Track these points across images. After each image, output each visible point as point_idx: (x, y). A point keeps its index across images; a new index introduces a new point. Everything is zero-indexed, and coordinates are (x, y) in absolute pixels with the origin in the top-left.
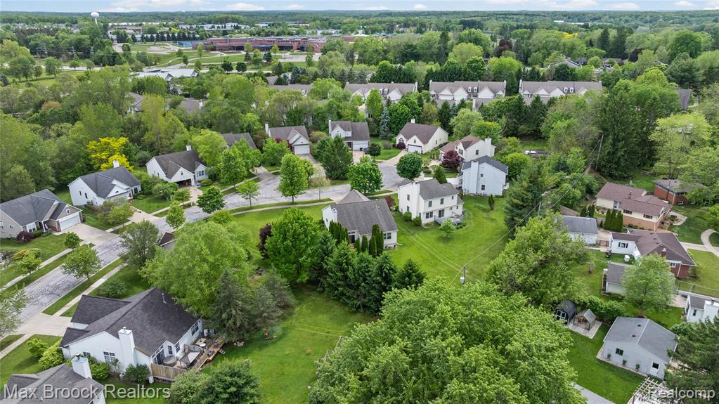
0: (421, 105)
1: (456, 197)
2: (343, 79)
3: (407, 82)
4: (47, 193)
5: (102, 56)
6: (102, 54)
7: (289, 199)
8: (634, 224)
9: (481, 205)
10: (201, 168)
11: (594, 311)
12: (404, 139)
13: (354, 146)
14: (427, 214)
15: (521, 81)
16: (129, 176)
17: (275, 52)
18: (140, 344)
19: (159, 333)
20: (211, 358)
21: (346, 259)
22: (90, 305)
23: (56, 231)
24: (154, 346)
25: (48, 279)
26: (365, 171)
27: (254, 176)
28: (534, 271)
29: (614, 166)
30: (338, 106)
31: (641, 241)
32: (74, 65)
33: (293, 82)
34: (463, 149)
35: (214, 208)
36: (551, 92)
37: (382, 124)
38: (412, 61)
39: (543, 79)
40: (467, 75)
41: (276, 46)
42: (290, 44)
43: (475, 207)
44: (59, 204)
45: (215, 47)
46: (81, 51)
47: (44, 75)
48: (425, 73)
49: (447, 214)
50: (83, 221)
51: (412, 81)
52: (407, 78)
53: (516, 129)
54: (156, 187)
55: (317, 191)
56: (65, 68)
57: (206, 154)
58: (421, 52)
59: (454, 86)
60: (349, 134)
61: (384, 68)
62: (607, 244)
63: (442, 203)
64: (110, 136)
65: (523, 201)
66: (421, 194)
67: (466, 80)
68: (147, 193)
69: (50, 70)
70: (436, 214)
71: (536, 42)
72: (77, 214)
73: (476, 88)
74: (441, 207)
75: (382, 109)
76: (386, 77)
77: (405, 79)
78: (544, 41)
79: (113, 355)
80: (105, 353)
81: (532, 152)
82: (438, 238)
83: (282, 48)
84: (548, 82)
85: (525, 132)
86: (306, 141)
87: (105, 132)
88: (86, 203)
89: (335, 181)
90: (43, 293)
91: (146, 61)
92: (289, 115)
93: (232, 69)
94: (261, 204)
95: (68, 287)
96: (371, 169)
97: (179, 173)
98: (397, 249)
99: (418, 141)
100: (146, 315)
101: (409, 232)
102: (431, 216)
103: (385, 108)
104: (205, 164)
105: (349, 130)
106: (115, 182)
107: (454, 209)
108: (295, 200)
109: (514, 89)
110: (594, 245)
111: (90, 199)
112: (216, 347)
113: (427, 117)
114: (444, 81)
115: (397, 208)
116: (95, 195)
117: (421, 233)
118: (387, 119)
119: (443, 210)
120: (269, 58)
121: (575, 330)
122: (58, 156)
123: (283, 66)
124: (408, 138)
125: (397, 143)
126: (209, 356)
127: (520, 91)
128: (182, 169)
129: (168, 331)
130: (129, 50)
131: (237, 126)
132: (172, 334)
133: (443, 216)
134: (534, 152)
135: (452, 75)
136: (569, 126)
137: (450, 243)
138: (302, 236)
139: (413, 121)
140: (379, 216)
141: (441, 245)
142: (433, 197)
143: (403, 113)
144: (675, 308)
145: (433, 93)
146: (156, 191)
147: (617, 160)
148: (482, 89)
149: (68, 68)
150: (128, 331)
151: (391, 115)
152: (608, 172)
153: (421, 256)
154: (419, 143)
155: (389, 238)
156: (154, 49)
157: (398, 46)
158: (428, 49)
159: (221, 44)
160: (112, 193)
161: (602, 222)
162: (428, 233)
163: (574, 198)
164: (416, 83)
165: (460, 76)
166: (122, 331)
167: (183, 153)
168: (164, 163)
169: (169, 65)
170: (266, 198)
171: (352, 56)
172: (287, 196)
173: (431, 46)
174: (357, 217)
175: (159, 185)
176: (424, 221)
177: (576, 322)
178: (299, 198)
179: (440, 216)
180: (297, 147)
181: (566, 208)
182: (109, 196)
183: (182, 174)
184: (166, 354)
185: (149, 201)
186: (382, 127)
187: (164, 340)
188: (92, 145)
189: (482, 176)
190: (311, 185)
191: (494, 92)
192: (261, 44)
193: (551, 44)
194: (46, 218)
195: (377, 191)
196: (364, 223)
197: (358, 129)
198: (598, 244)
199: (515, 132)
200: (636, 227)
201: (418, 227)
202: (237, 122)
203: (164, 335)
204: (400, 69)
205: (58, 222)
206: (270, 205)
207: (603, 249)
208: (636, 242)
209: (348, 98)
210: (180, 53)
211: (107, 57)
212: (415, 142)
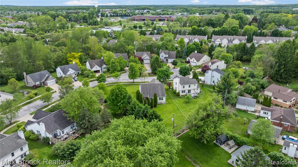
0: (201, 45)
1: (196, 85)
2: (176, 33)
3: (203, 35)
4: (46, 72)
5: (91, 22)
6: (92, 21)
7: (132, 81)
8: (278, 104)
9: (210, 89)
10: (104, 66)
11: (235, 141)
12: (190, 59)
13: (169, 61)
14: (183, 91)
15: (254, 36)
16: (77, 67)
17: (157, 21)
18: (48, 129)
19: (57, 126)
20: (74, 138)
21: (135, 106)
22: (39, 113)
23: (46, 85)
24: (53, 130)
25: (36, 103)
26: (163, 71)
27: (125, 70)
28: (202, 120)
29: (279, 77)
30: (166, 44)
31: (274, 112)
32: (81, 25)
33: (157, 34)
34: (211, 65)
35: (101, 81)
36: (267, 42)
37: (184, 52)
38: (207, 27)
39: (266, 36)
40: (230, 33)
41: (157, 19)
42: (164, 18)
43: (207, 90)
44: (48, 76)
45: (135, 19)
46: (85, 20)
47: (70, 29)
48: (212, 31)
49: (192, 92)
50: (57, 83)
51: (205, 35)
52: (204, 33)
53: (242, 57)
54: (85, 72)
55: (143, 78)
56: (78, 26)
57: (106, 61)
58: (215, 22)
59: (223, 38)
60: (167, 56)
61: (194, 29)
62: (260, 112)
63: (189, 87)
64: (75, 52)
65: (220, 89)
66: (180, 82)
67: (229, 35)
68: (82, 75)
69: (72, 27)
70: (187, 92)
71: (269, 19)
72: (54, 80)
73: (232, 39)
74: (189, 89)
75: (184, 46)
76: (194, 33)
77: (203, 34)
78: (273, 19)
79: (39, 132)
80: (37, 131)
81: (246, 68)
82: (184, 102)
83: (160, 20)
84: (267, 37)
85: (246, 59)
86: (148, 58)
87: (74, 50)
88: (60, 76)
89: (154, 75)
90: (32, 107)
91: (106, 25)
92: (147, 47)
93: (137, 28)
94: (122, 81)
95: (41, 106)
96: (165, 71)
97: (95, 68)
98: (165, 105)
99: (195, 60)
100: (54, 119)
101: (173, 98)
102: (184, 92)
103: (186, 46)
104: (106, 65)
105: (167, 54)
106: (70, 69)
107: (196, 90)
108: (134, 81)
109: (250, 40)
110: (253, 111)
111: (62, 75)
112: (78, 134)
113: (204, 50)
114: (220, 35)
115: (173, 88)
116: (63, 73)
117: (178, 99)
118: (186, 50)
119: (190, 90)
120: (153, 24)
121: (224, 148)
122: (56, 58)
123: (156, 27)
124: (191, 59)
125: (187, 60)
126: (74, 137)
127: (253, 41)
128: (96, 66)
129: (60, 126)
130: (102, 20)
131: (124, 50)
132: (62, 127)
133: (190, 92)
134: (248, 68)
135: (223, 33)
136: (261, 57)
137: (189, 104)
138: (120, 95)
139: (196, 52)
140: (159, 90)
141: (184, 105)
142: (185, 84)
143: (193, 48)
144: (279, 145)
145: (213, 40)
146: (85, 73)
147: (280, 74)
148: (235, 39)
149: (79, 26)
150: (43, 124)
151: (187, 49)
152: (276, 79)
153: (173, 109)
154: (195, 61)
155: (162, 99)
156: (112, 20)
157: (206, 19)
158: (218, 21)
159: (137, 18)
160: (68, 73)
161: (262, 102)
162: (181, 99)
163: (251, 90)
164: (207, 36)
165: (227, 33)
166: (41, 123)
167: (99, 60)
168: (91, 63)
169: (115, 26)
170: (125, 79)
171: (186, 24)
172: (131, 79)
173: (220, 20)
174: (150, 90)
175: (86, 71)
176: (181, 94)
177: (225, 145)
178: (136, 80)
179: (188, 93)
180: (145, 60)
181: (246, 94)
182: (67, 74)
183: (96, 68)
184: (59, 134)
185: (82, 77)
186: (183, 54)
187: (57, 129)
188: (68, 55)
189: (213, 77)
190: (141, 75)
191: (240, 41)
192: (153, 18)
193: (276, 20)
194: (43, 81)
195: (167, 80)
196: (152, 93)
197: (171, 54)
198: (255, 112)
199: (242, 59)
200: (278, 106)
201: (178, 96)
202: (124, 49)
203: (58, 127)
204: (201, 29)
205: (47, 82)
206: (125, 82)
207: (257, 114)
208: (272, 112)
209: (171, 41)
210: (120, 21)
211: (93, 22)
212: (194, 61)
